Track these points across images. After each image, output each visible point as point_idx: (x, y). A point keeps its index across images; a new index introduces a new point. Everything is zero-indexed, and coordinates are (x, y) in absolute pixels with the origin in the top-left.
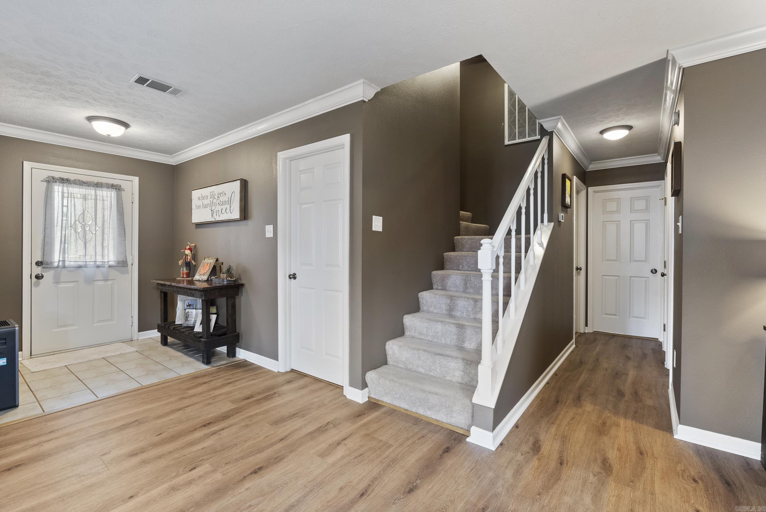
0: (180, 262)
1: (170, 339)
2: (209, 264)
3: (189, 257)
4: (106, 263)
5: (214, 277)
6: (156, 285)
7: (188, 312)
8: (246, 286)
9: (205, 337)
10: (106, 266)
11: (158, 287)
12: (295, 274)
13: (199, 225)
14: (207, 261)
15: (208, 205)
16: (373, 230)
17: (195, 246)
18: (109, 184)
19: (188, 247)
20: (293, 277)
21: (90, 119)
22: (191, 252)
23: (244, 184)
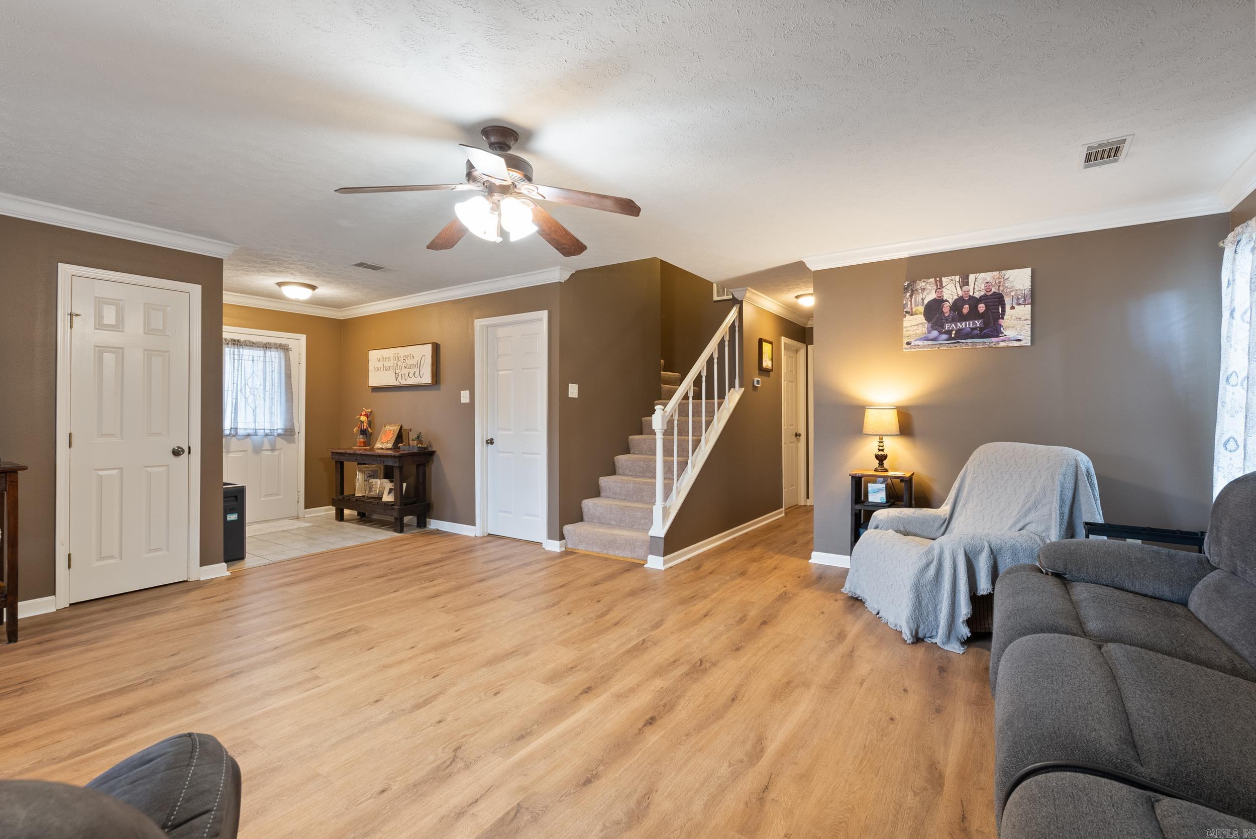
0: (355, 429)
1: (347, 512)
2: (392, 431)
3: (365, 424)
4: (276, 431)
5: (402, 445)
6: (331, 455)
7: (372, 482)
8: (438, 453)
9: (399, 504)
10: (276, 434)
11: (333, 456)
12: (492, 439)
13: (376, 389)
14: (388, 428)
15: (391, 368)
16: (569, 396)
17: (371, 412)
18: (277, 344)
19: (364, 413)
20: (490, 442)
21: (280, 284)
22: (368, 418)
23: (436, 348)
